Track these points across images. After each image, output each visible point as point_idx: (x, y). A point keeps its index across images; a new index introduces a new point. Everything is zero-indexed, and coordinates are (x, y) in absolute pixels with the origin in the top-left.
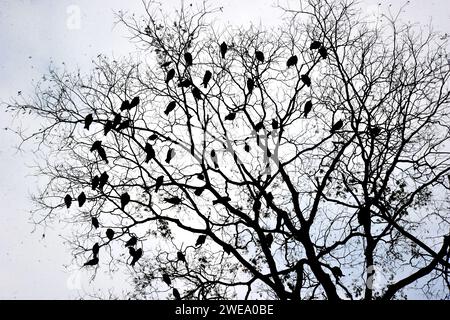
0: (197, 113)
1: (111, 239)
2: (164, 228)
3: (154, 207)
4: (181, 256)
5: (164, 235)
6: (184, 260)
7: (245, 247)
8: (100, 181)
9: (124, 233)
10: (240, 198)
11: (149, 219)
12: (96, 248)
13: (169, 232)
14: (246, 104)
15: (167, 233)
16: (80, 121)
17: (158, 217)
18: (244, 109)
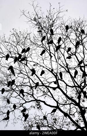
0: (55, 55)
1: (15, 109)
2: (38, 105)
3: (34, 96)
4: (45, 118)
5: (38, 108)
6: (46, 119)
7: (74, 115)
8: (11, 83)
9: (21, 106)
10: (72, 93)
11: (32, 101)
12: (8, 113)
13: (40, 106)
14: (76, 52)
15: (39, 107)
16: (4, 57)
17: (36, 100)
18: (75, 54)
